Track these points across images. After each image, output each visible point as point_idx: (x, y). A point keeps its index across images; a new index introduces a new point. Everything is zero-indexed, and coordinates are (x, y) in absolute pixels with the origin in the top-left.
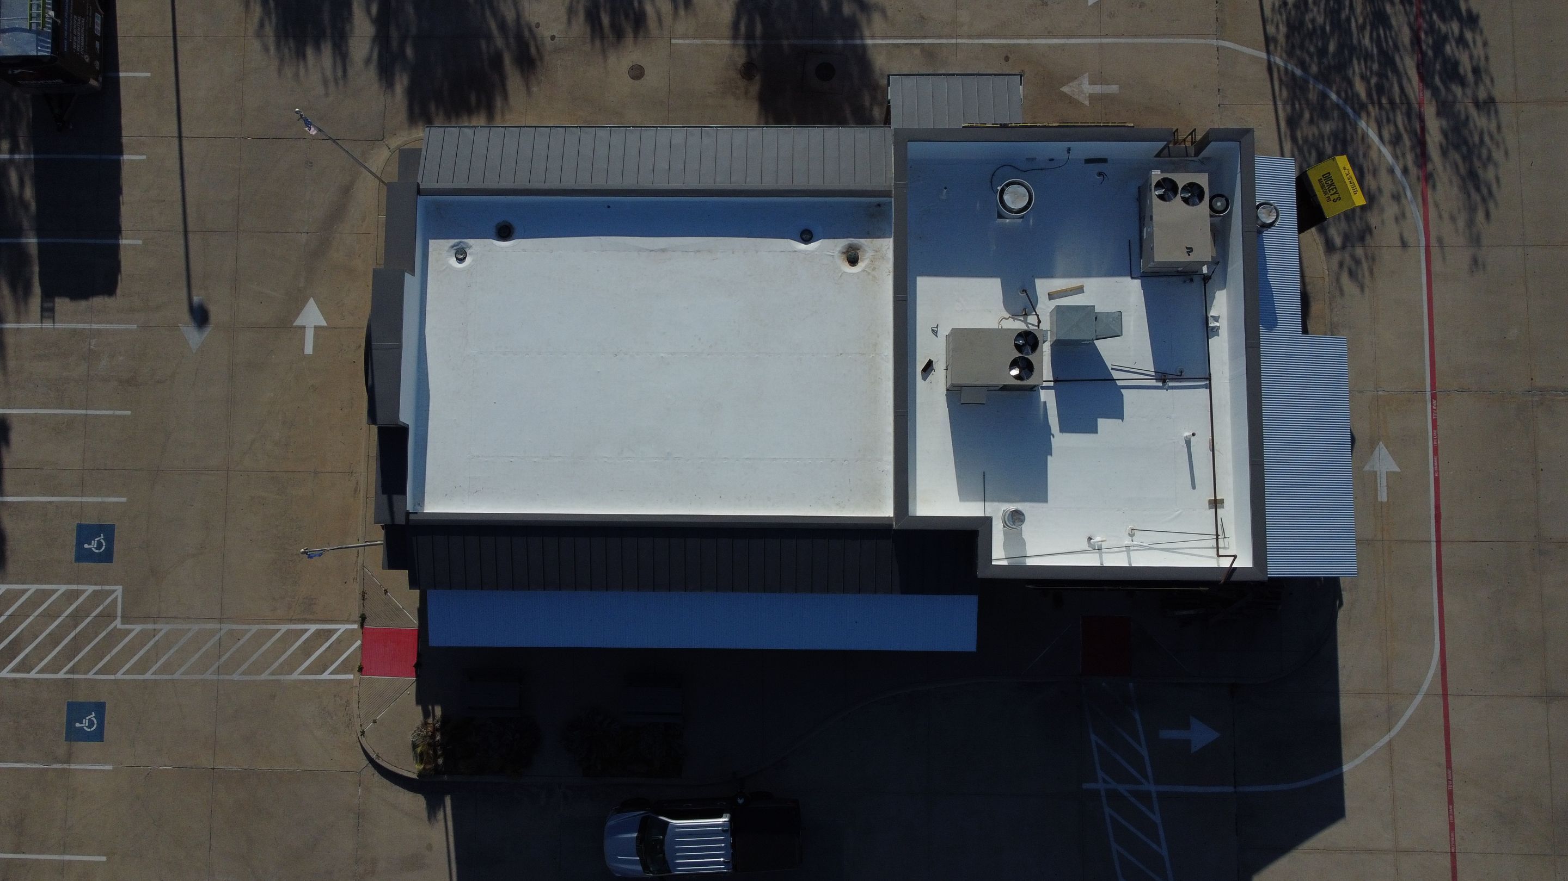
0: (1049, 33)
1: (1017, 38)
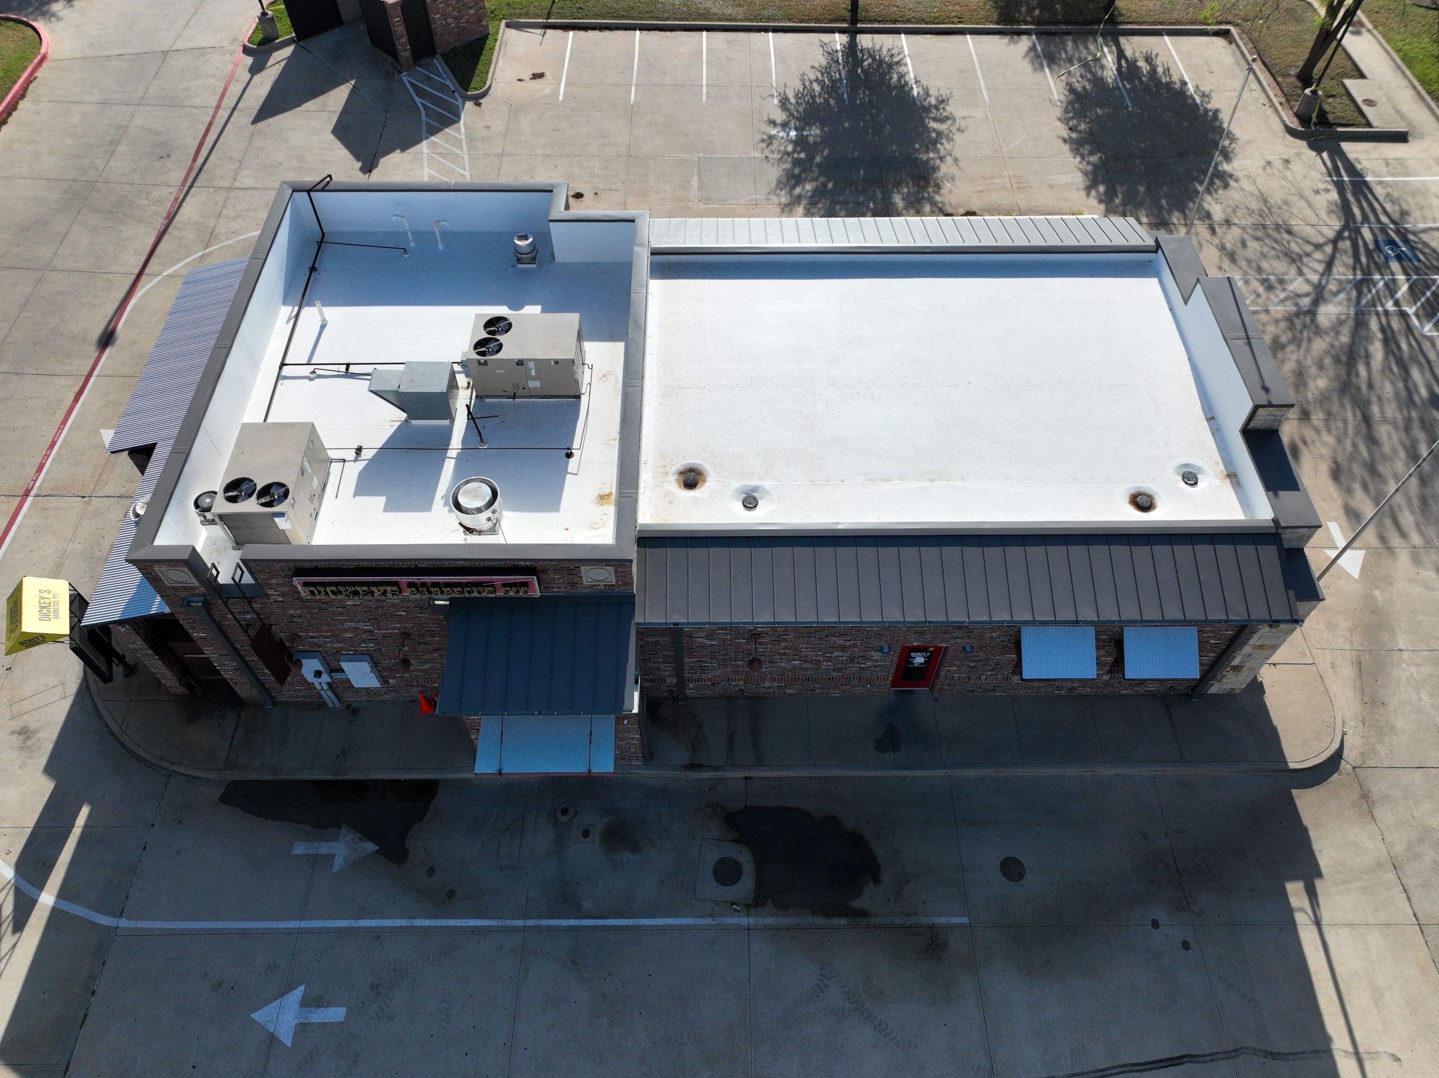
0: (378, 938)
1: (429, 927)
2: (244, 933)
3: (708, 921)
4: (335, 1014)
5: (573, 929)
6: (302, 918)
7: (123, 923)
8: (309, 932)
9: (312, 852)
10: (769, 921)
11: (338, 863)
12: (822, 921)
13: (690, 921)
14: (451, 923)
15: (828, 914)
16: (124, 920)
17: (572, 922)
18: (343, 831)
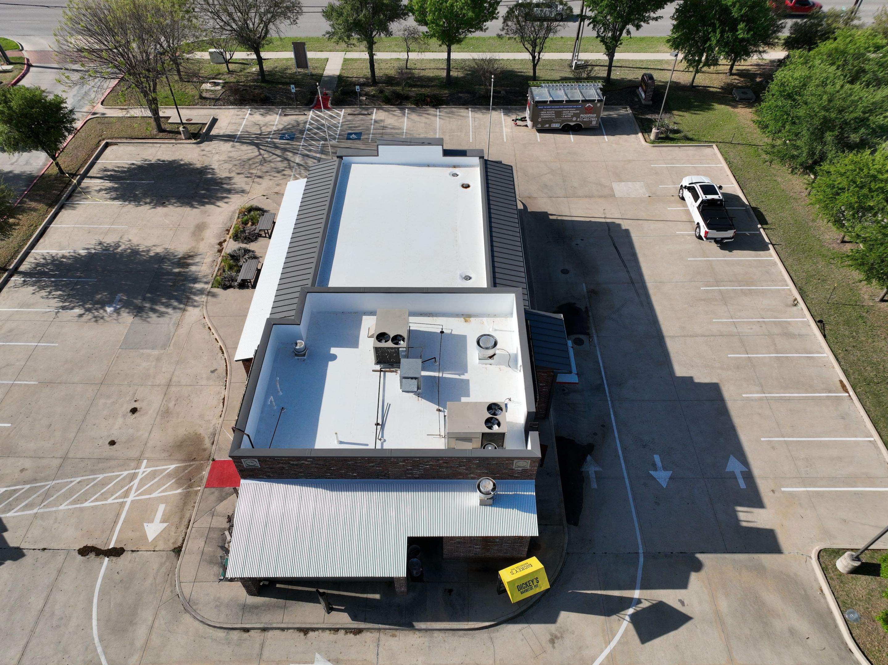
1: (617, 432)
2: (634, 500)
3: (598, 348)
4: (657, 458)
5: (608, 385)
6: (624, 478)
7: (641, 551)
8: (628, 474)
9: (595, 480)
10: (594, 331)
11: (598, 469)
12: (591, 318)
13: (598, 353)
14: (614, 424)
15: (589, 316)
16: (640, 551)
17: (606, 386)
18: (583, 470)
